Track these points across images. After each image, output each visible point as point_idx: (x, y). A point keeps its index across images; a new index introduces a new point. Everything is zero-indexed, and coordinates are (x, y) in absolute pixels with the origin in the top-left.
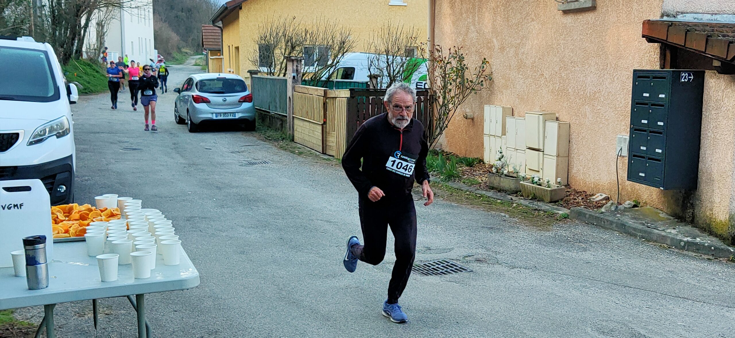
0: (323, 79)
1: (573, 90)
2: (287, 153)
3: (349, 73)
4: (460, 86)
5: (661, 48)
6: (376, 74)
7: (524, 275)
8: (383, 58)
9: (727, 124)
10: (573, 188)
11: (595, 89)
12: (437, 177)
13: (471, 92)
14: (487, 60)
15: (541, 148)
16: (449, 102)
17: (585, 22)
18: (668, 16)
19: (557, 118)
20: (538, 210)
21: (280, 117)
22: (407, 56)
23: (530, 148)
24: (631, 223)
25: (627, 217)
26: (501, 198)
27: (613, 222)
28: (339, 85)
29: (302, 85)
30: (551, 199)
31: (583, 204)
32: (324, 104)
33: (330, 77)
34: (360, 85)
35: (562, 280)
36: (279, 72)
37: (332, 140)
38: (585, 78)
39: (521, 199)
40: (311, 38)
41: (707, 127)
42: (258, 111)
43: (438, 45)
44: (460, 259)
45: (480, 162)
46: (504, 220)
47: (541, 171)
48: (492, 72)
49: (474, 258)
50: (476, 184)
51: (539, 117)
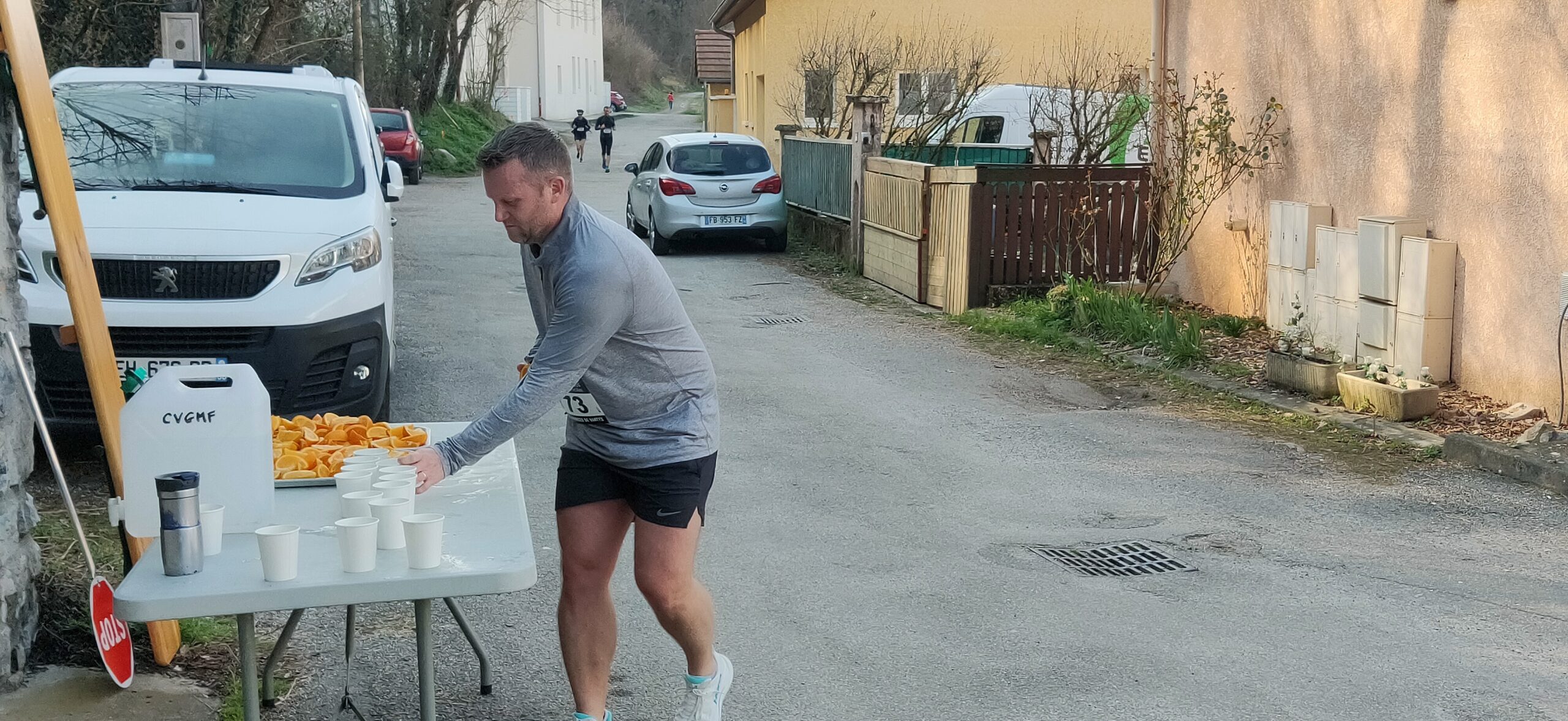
0: (932, 142)
1: (1466, 170)
2: (844, 301)
3: (991, 128)
4: (1216, 159)
6: (1046, 130)
7: (1315, 583)
8: (1064, 95)
10: (1463, 387)
11: (1515, 169)
12: (1156, 358)
13: (1240, 172)
14: (1278, 101)
15: (1392, 298)
16: (1192, 193)
19: (1428, 232)
21: (835, 223)
22: (1118, 92)
23: (1368, 299)
26: (1294, 408)
27: (1541, 468)
28: (966, 156)
29: (883, 155)
30: (1405, 411)
31: (1477, 425)
32: (924, 197)
33: (949, 135)
34: (1014, 155)
35: (1398, 597)
36: (839, 127)
37: (938, 275)
38: (1492, 144)
39: (1339, 411)
40: (910, 55)
42: (795, 211)
43: (1169, 70)
44: (1175, 542)
45: (1258, 326)
46: (1291, 459)
47: (1389, 347)
48: (1289, 129)
49: (1208, 541)
50: (1242, 375)
51: (1387, 228)
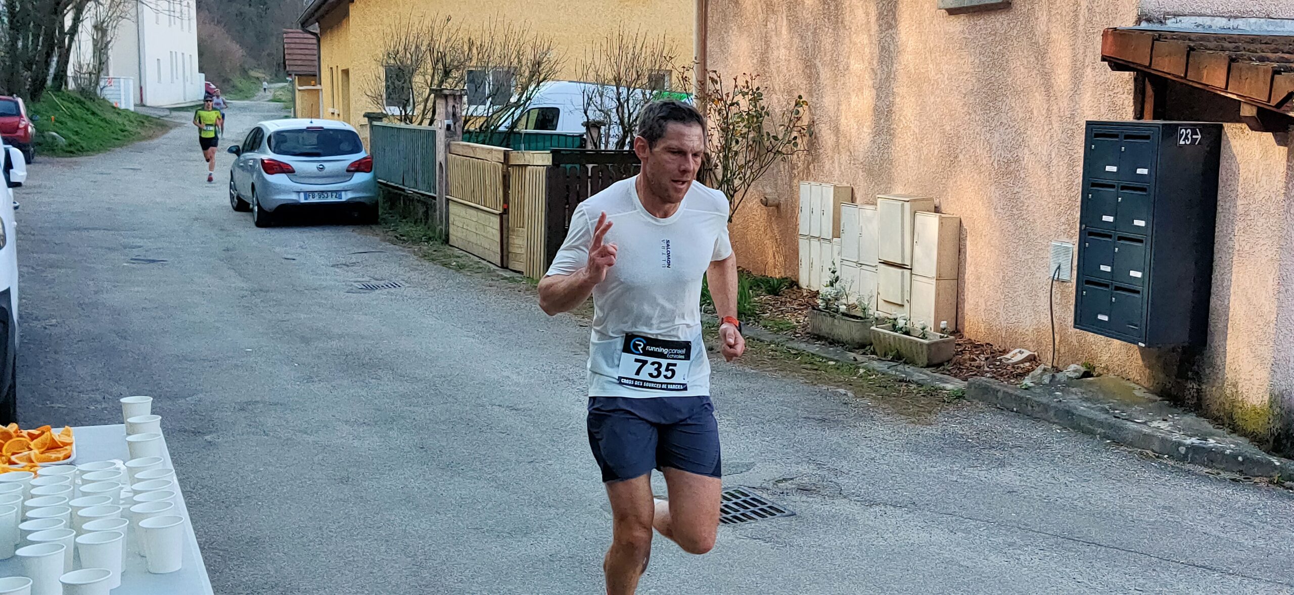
0: (502, 129)
1: (967, 156)
2: (435, 267)
3: (548, 117)
4: (753, 147)
5: (1136, 80)
6: (597, 119)
7: (894, 521)
8: (611, 91)
9: (1265, 225)
10: (966, 335)
11: (1009, 156)
13: (774, 158)
14: (803, 99)
15: (907, 262)
16: (734, 175)
17: (990, 30)
18: (1149, 20)
19: (935, 207)
20: (906, 382)
21: (422, 198)
22: (654, 89)
23: (886, 263)
24: (1082, 408)
25: (1074, 396)
26: (836, 358)
27: (1049, 405)
28: (532, 142)
29: (463, 140)
30: (930, 360)
31: (988, 369)
32: (504, 177)
33: (514, 124)
34: (570, 140)
36: (421, 116)
37: (519, 243)
38: (989, 135)
39: (874, 359)
40: (480, 55)
41: (1227, 231)
42: (383, 187)
43: (715, 72)
44: (768, 487)
45: (792, 287)
46: (845, 404)
47: (907, 305)
48: (813, 122)
49: (795, 484)
50: (788, 329)
51: (903, 205)
